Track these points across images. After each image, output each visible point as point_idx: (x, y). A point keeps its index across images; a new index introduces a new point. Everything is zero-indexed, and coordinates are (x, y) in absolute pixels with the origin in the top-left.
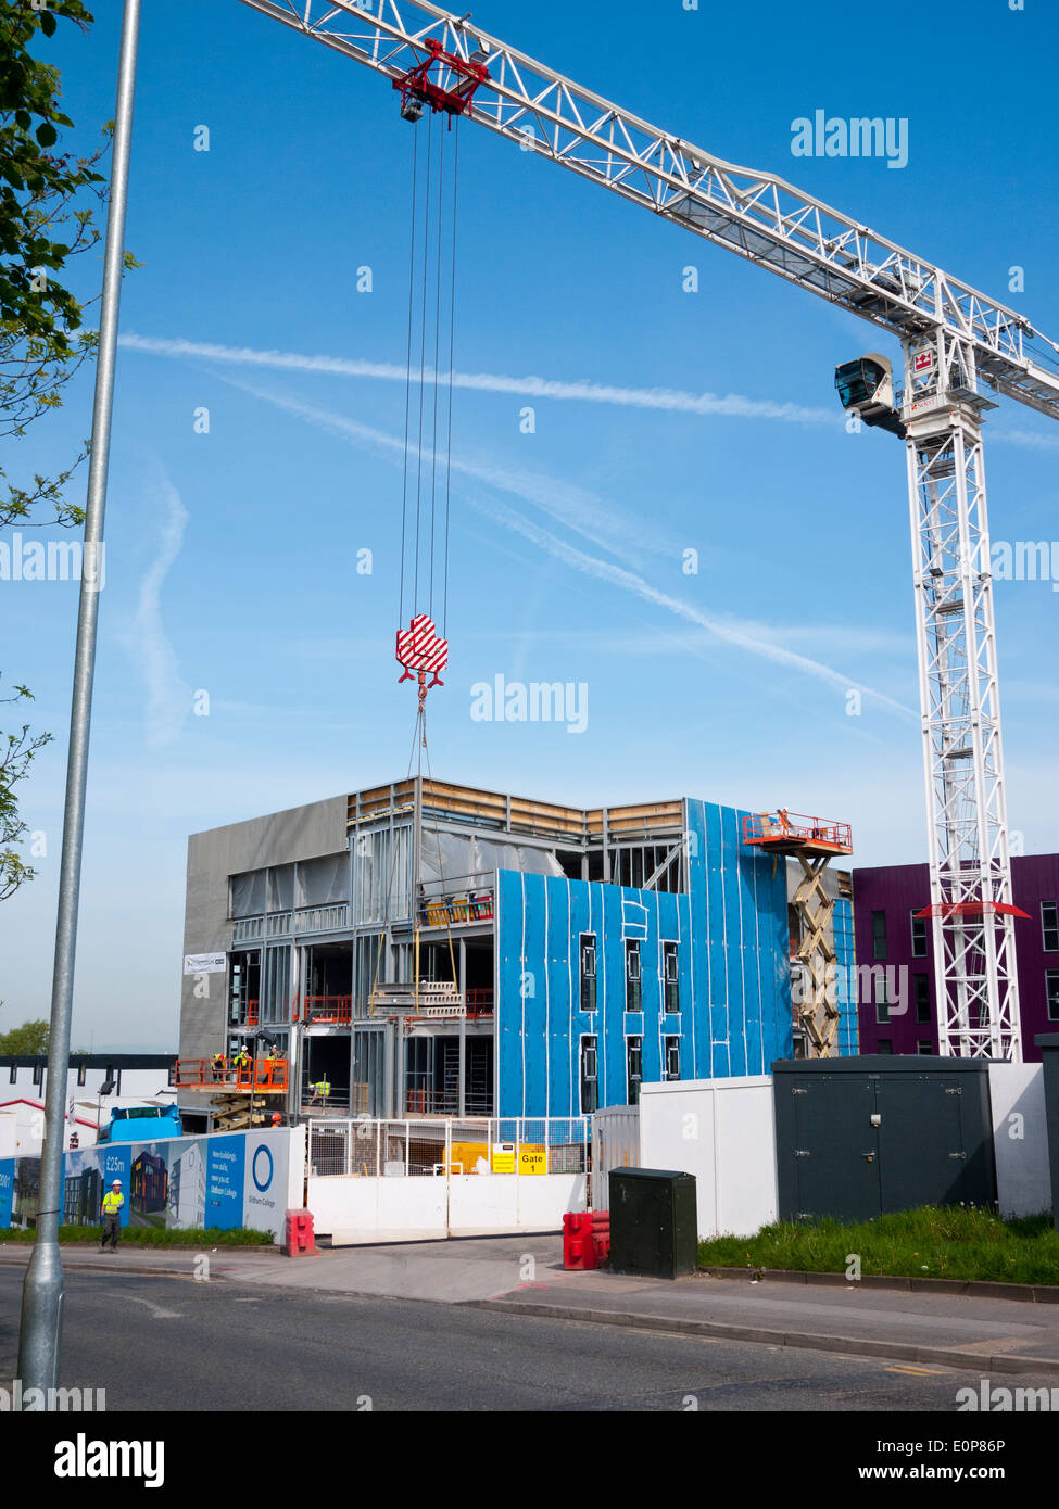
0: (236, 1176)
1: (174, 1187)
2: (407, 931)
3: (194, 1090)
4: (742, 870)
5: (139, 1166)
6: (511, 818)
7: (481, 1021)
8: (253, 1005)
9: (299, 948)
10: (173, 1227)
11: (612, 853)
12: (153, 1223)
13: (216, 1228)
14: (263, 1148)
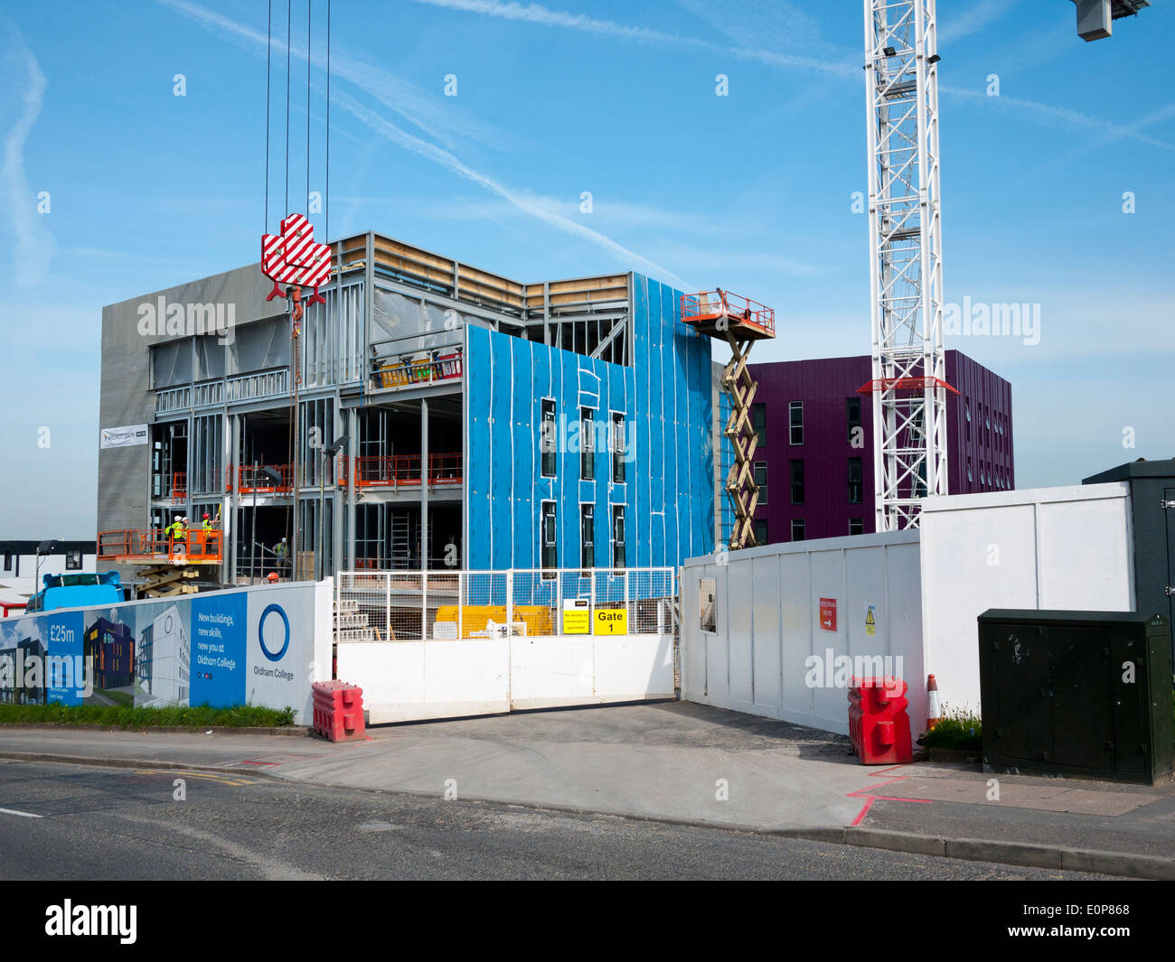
0: (235, 642)
1: (144, 658)
2: (359, 394)
3: (120, 562)
4: (677, 349)
5: (94, 635)
6: (459, 285)
7: (437, 487)
8: (178, 478)
9: (232, 417)
10: (145, 705)
11: (553, 327)
12: (117, 701)
13: (207, 705)
14: (273, 608)
